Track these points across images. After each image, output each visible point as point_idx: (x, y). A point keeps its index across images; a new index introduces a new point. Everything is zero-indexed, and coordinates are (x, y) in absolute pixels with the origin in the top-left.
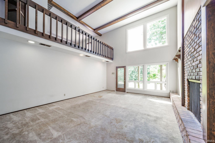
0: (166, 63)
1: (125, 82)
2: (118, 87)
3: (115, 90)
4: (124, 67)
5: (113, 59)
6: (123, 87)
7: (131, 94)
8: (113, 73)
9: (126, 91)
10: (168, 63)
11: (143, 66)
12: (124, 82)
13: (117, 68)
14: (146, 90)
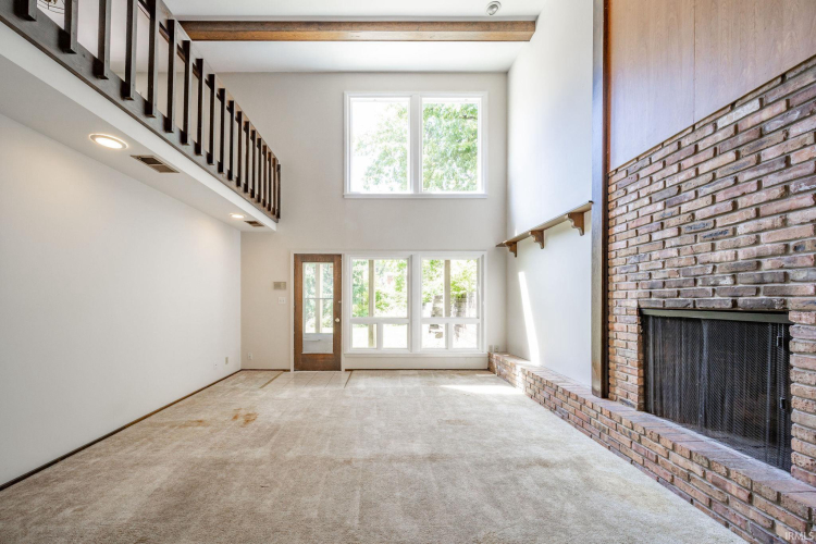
0: (479, 254)
1: (338, 326)
2: (306, 351)
3: (292, 368)
4: (336, 260)
5: (278, 216)
6: (330, 351)
7: (372, 375)
8: (277, 286)
9: (345, 364)
10: (485, 253)
11: (410, 260)
12: (335, 323)
13: (300, 259)
14: (418, 351)
